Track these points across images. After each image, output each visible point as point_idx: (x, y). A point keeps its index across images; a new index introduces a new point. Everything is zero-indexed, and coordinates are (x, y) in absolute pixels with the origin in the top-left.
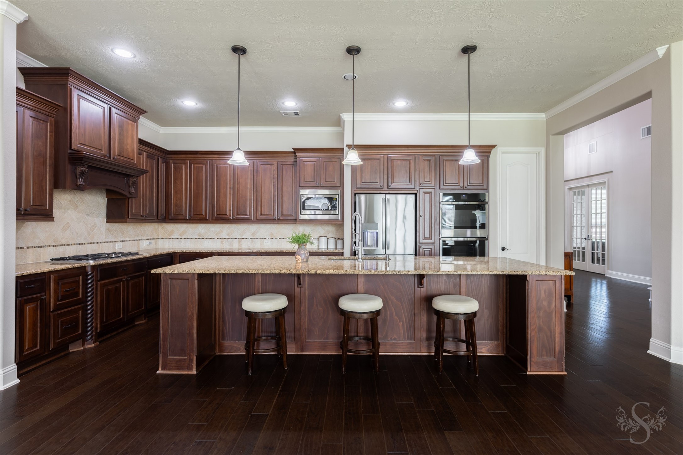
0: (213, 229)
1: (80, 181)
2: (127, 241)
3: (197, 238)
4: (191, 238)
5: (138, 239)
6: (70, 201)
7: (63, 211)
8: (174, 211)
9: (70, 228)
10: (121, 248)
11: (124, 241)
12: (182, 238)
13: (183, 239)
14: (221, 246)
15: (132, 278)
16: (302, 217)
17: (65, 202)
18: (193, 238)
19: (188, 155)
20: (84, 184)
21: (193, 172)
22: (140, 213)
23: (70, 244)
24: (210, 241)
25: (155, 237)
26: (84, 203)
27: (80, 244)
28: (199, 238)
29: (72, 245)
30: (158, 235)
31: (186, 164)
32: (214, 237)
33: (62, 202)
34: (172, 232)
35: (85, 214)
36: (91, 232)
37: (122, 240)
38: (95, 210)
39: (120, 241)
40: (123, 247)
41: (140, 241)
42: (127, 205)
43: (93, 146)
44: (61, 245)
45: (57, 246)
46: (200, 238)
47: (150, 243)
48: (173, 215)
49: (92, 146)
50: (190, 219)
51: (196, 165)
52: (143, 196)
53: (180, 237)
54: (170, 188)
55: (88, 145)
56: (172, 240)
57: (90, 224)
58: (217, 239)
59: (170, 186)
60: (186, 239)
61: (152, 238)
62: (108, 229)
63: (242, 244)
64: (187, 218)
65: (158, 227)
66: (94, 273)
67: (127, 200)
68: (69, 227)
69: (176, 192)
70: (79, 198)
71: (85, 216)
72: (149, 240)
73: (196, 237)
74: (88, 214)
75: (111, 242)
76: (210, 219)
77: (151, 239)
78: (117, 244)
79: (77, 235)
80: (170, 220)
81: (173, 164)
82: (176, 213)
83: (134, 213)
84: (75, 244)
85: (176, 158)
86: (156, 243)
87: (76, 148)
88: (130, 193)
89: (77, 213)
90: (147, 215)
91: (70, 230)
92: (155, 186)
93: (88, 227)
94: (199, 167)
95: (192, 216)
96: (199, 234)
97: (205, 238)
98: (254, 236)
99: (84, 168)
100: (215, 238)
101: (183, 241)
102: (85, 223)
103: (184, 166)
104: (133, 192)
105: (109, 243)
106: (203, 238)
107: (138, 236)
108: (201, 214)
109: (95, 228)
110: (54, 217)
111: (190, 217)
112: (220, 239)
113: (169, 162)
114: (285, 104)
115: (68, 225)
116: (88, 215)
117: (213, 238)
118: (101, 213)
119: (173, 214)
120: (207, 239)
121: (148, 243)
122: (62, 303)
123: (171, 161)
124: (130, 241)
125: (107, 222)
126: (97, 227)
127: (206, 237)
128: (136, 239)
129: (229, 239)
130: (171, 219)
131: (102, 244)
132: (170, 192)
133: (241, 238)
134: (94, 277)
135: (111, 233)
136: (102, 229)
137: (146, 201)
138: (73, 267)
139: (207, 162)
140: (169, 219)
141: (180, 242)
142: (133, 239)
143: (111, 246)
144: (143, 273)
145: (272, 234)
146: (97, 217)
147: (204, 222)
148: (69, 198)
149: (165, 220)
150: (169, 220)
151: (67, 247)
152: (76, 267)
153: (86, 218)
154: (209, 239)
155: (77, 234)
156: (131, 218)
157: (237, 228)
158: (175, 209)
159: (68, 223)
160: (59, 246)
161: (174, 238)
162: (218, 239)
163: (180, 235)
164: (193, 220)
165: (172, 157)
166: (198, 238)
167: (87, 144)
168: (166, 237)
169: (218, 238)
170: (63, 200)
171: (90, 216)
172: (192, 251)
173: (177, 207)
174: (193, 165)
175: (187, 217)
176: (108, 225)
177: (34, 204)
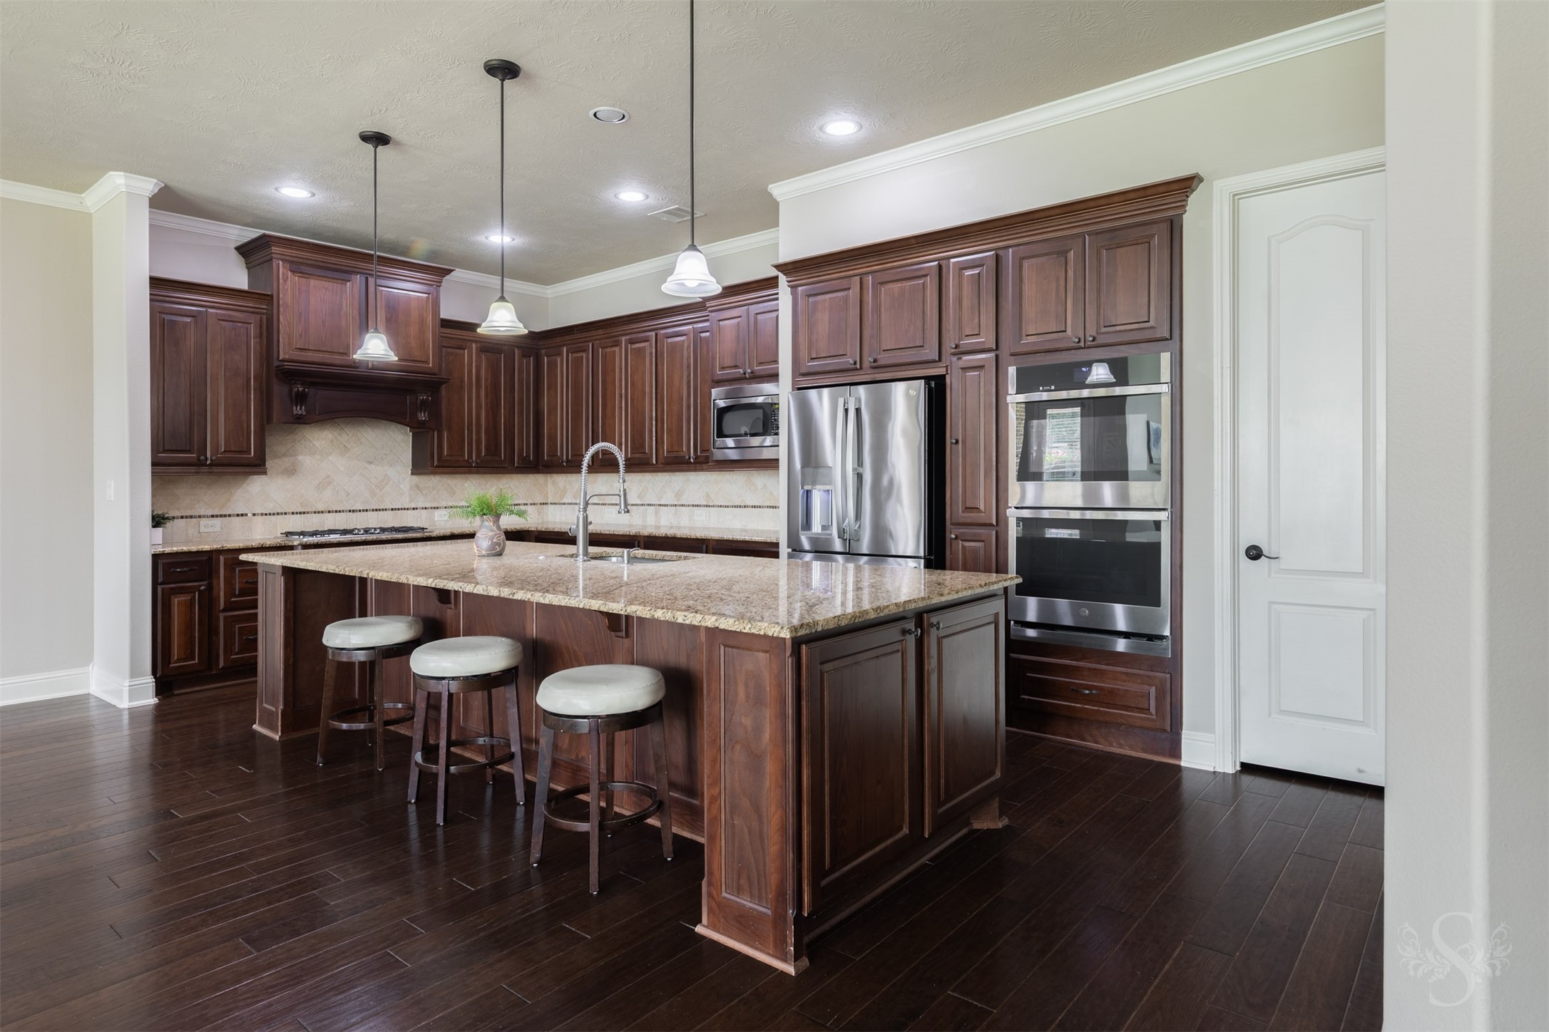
1: (298, 410)
6: (332, 441)
7: (318, 457)
8: (548, 449)
16: (718, 455)
17: (323, 443)
19: (563, 335)
20: (304, 413)
21: (570, 370)
22: (463, 455)
23: (333, 511)
26: (361, 443)
27: (355, 510)
29: (337, 511)
30: (546, 498)
33: (317, 443)
34: (564, 492)
35: (364, 461)
36: (378, 491)
38: (385, 454)
39: (444, 508)
40: (450, 518)
43: (325, 350)
44: (315, 512)
45: (308, 513)
48: (547, 458)
49: (322, 349)
51: (574, 355)
52: (470, 425)
54: (542, 404)
55: (313, 348)
57: (375, 477)
59: (542, 401)
62: (417, 487)
65: (546, 481)
68: (332, 482)
69: (550, 412)
71: (365, 464)
74: (371, 461)
75: (423, 508)
78: (437, 512)
79: (348, 497)
81: (546, 358)
83: (448, 458)
85: (550, 345)
86: (540, 512)
87: (287, 357)
88: (419, 423)
89: (347, 459)
90: (481, 459)
91: (333, 487)
93: (371, 482)
95: (570, 458)
98: (678, 501)
99: (301, 387)
102: (364, 476)
103: (559, 359)
104: (423, 418)
105: (419, 511)
109: (387, 484)
114: (620, 197)
115: (328, 480)
116: (371, 463)
118: (400, 458)
119: (547, 456)
122: (240, 600)
123: (543, 352)
125: (412, 474)
126: (391, 482)
130: (545, 466)
132: (542, 413)
135: (423, 492)
136: (402, 486)
139: (588, 346)
143: (424, 516)
145: (708, 496)
146: (392, 466)
148: (330, 436)
149: (537, 468)
151: (327, 515)
153: (366, 467)
155: (348, 494)
156: (439, 465)
158: (548, 446)
159: (329, 476)
160: (311, 513)
165: (544, 344)
167: (310, 348)
170: (318, 439)
171: (375, 465)
173: (551, 442)
174: (570, 354)
176: (415, 478)
177: (228, 449)
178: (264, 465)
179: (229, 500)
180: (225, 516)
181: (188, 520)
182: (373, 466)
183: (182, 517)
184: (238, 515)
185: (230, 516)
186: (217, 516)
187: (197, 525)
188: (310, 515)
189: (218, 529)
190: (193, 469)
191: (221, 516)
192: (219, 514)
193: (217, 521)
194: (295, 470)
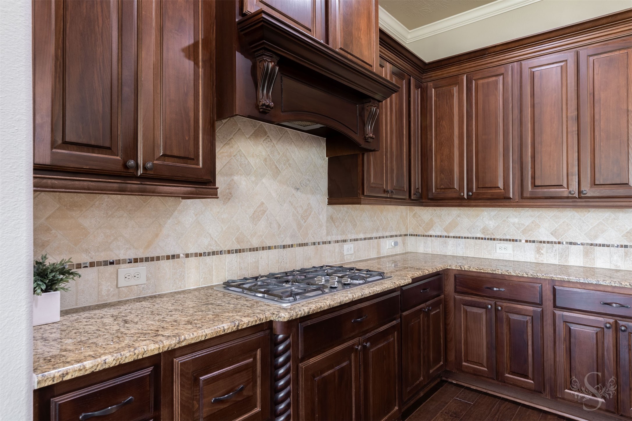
0: (516, 220)
1: (264, 97)
2: (361, 239)
3: (479, 238)
4: (468, 238)
5: (378, 236)
7: (253, 179)
8: (438, 182)
9: (265, 214)
10: (353, 252)
11: (356, 240)
12: (449, 237)
13: (451, 237)
14: (536, 258)
15: (374, 340)
17: (257, 161)
18: (471, 238)
19: (463, 63)
20: (272, 104)
21: (474, 98)
22: (383, 184)
23: (266, 247)
24: (510, 245)
25: (403, 233)
27: (284, 247)
28: (483, 237)
29: (270, 248)
30: (407, 230)
31: (459, 84)
32: (518, 238)
33: (252, 161)
34: (430, 225)
35: (292, 187)
36: (303, 222)
37: (353, 237)
38: (309, 180)
39: (351, 241)
40: (354, 252)
41: (381, 239)
42: (360, 168)
44: (250, 250)
45: (243, 250)
46: (487, 237)
47: (396, 244)
48: (435, 191)
50: (469, 198)
51: (480, 82)
52: (386, 152)
53: (445, 234)
54: (429, 136)
56: (430, 238)
57: (301, 206)
58: (527, 241)
59: (429, 133)
60: (457, 237)
61: (398, 233)
62: (332, 218)
63: (594, 259)
64: (464, 195)
65: (407, 214)
66: (291, 337)
67: (361, 156)
68: (265, 211)
69: (440, 145)
70: (281, 154)
71: (293, 190)
72: (395, 238)
73: (478, 236)
74: (298, 187)
75: (335, 242)
76: (517, 197)
77: (396, 236)
78: (346, 246)
79: (279, 229)
80: (429, 201)
81: (433, 89)
82: (442, 187)
83: (373, 185)
84: (275, 247)
85: (439, 77)
86: (404, 243)
88: (366, 140)
89: (278, 184)
90: (393, 189)
91: (266, 217)
92: (406, 132)
93: (298, 212)
94: (488, 83)
95: (474, 190)
96: (484, 230)
97: (497, 240)
99: (271, 62)
100: (520, 241)
101: (451, 241)
102: (292, 204)
103: (455, 89)
104: (371, 135)
105: (332, 244)
106: (493, 237)
107: (377, 231)
108: (497, 186)
109: (310, 215)
110: (218, 188)
111: (471, 194)
112: (534, 242)
113: (427, 86)
115: (262, 209)
116: (298, 189)
117: (515, 238)
118: (320, 185)
119: (436, 188)
120: (500, 240)
121: (393, 244)
123: (430, 84)
124: (365, 239)
125: (330, 203)
126: (313, 213)
127: (498, 237)
128: (374, 235)
129: (555, 243)
130: (432, 199)
131: (321, 245)
132: (428, 145)
133: (590, 242)
134: (291, 348)
135: (336, 224)
136: (320, 217)
137: (392, 162)
138: (235, 329)
139: (507, 71)
140: (429, 199)
141: (446, 243)
142: (369, 236)
143: (337, 250)
144: (394, 322)
146: (313, 193)
147: (502, 204)
148: (264, 153)
149: (421, 200)
150: (427, 201)
151: (261, 252)
152: (245, 326)
153: (294, 194)
154: (507, 240)
155: (279, 226)
156: (369, 194)
157: (580, 219)
158: (439, 179)
159: (262, 203)
160: (247, 251)
161: (433, 236)
162: (528, 243)
163: (446, 230)
164: (476, 199)
165: (431, 77)
166: (482, 239)
168: (420, 233)
169: (529, 239)
171: (300, 192)
172: (483, 269)
173: (443, 174)
174: (474, 82)
175: (464, 193)
176: (330, 207)
177: (168, 153)
178: (214, 183)
179: (157, 235)
180: (152, 259)
181: (102, 268)
182: (299, 193)
183: (92, 265)
184: (168, 257)
185: (158, 258)
186: (141, 260)
187: (114, 276)
188: (245, 253)
189: (143, 280)
190: (115, 183)
191: (147, 259)
192: (144, 256)
193: (142, 268)
194: (231, 194)
